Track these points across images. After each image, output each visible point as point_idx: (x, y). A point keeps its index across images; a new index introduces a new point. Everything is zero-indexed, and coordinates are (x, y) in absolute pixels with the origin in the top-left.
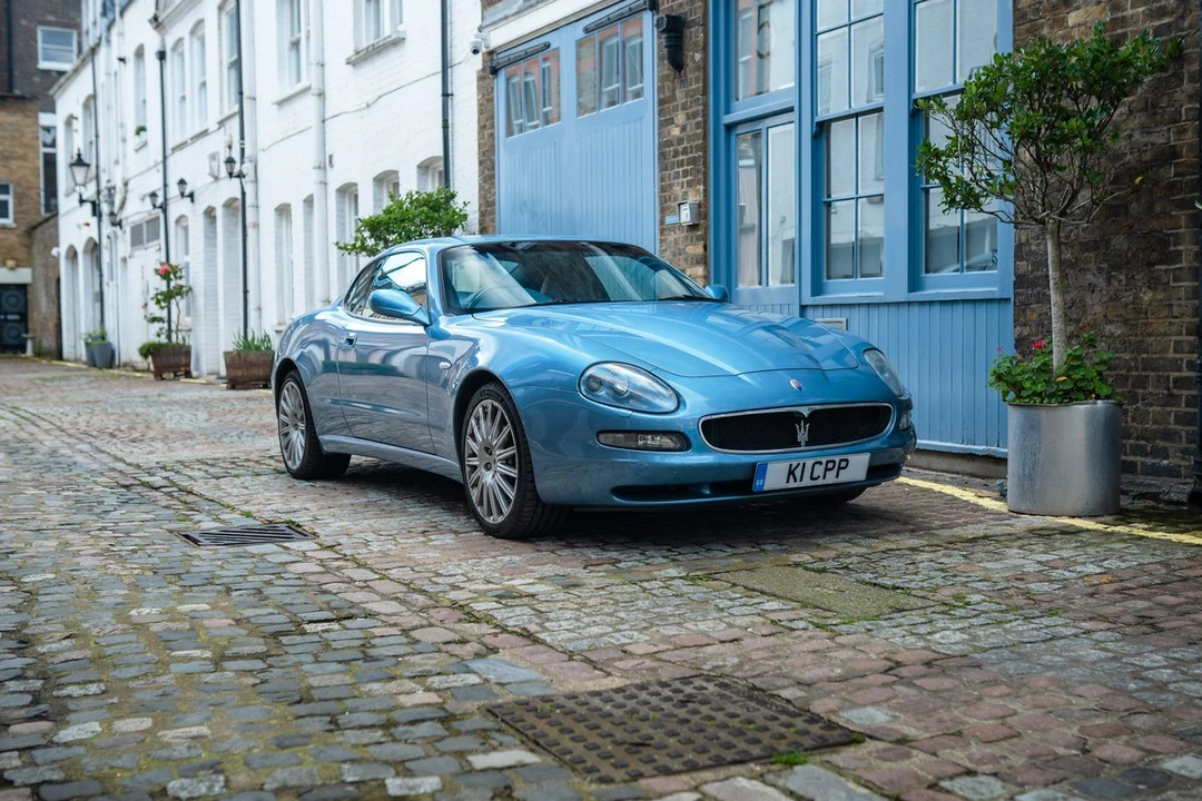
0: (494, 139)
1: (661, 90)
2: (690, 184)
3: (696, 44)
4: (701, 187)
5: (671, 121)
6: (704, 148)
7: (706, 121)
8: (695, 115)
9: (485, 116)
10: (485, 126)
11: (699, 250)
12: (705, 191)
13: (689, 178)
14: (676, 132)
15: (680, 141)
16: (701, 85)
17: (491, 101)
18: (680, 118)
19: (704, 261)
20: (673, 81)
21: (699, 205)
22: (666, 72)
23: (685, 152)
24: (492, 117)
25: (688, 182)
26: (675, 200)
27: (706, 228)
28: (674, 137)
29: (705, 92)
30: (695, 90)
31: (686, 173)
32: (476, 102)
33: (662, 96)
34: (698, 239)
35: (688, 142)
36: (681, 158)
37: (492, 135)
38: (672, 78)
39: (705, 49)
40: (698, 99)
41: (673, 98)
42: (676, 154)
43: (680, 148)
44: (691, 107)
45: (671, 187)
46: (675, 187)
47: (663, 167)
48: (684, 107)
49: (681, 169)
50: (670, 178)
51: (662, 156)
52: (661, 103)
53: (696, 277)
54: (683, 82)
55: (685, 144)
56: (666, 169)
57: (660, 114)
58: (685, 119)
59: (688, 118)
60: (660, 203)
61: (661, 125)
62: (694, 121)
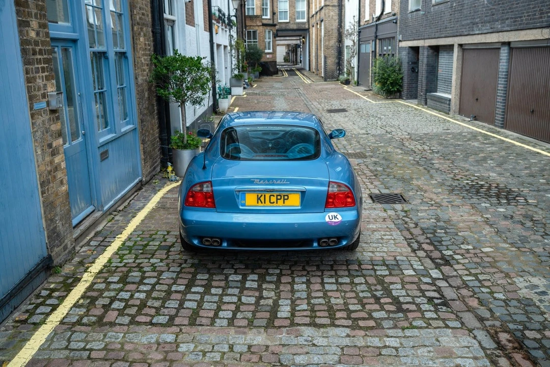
2: (47, 78)
4: (54, 82)
5: (28, 24)
11: (59, 125)
13: (46, 73)
14: (33, 34)
15: (36, 43)
18: (34, 23)
19: (61, 134)
23: (41, 52)
26: (38, 90)
28: (32, 38)
31: (43, 70)
34: (57, 118)
35: (42, 44)
36: (38, 57)
41: (27, 4)
42: (34, 53)
43: (37, 48)
45: (34, 78)
46: (38, 80)
47: (27, 62)
48: (36, 17)
49: (40, 66)
50: (33, 73)
51: (24, 52)
52: (18, 4)
53: (59, 147)
55: (40, 47)
56: (29, 63)
57: (18, 13)
58: (37, 25)
59: (40, 25)
60: (28, 92)
61: (19, 24)
62: (44, 31)
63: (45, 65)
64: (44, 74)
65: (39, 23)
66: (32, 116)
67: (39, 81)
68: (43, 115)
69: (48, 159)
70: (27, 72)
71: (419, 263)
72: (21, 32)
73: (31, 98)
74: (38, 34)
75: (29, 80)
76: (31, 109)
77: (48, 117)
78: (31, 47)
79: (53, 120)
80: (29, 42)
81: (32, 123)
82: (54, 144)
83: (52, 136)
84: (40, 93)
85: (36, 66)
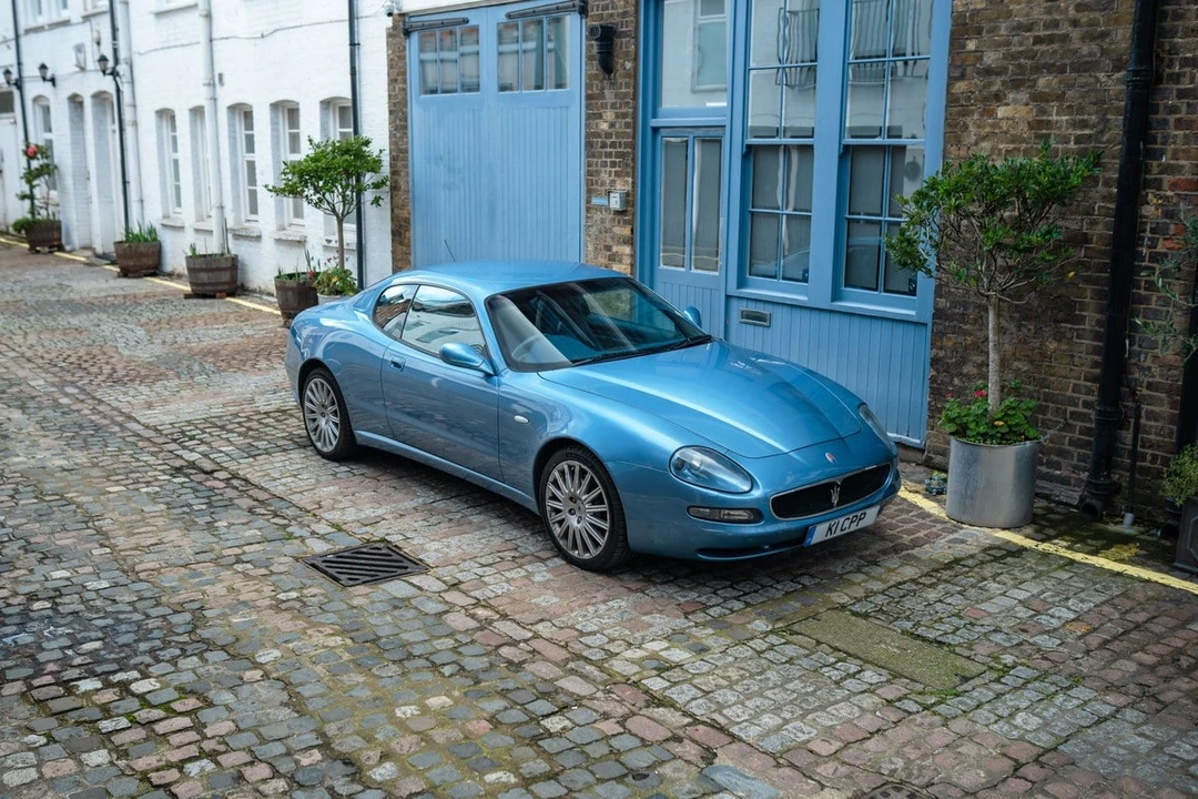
0: (406, 94)
1: (589, 86)
2: (617, 174)
3: (627, 54)
4: (630, 180)
5: (600, 116)
6: (633, 146)
7: (635, 123)
8: (624, 116)
9: (396, 71)
10: (396, 80)
11: (626, 231)
12: (633, 183)
13: (617, 169)
14: (604, 126)
15: (608, 135)
16: (631, 90)
17: (403, 58)
18: (609, 115)
19: (630, 242)
20: (602, 81)
21: (627, 194)
22: (594, 72)
23: (613, 145)
24: (404, 73)
25: (616, 172)
26: (602, 185)
27: (634, 214)
28: (603, 130)
29: (635, 97)
30: (626, 95)
31: (613, 164)
32: (385, 56)
33: (590, 92)
34: (626, 222)
35: (616, 137)
36: (609, 150)
37: (404, 90)
38: (601, 77)
39: (636, 59)
40: (628, 103)
41: (602, 96)
42: (604, 145)
43: (608, 141)
44: (620, 107)
45: (598, 173)
46: (602, 175)
47: (590, 154)
48: (613, 106)
49: (609, 160)
50: (597, 166)
51: (589, 145)
52: (589, 97)
53: (622, 255)
54: (613, 85)
55: (614, 139)
56: (594, 156)
57: (587, 107)
58: (614, 116)
59: (617, 116)
60: (587, 185)
61: (589, 117)
62: (624, 121)
63: (617, 160)
64: (613, 170)
65: (615, 113)
66: (588, 210)
67: (604, 176)
68: (603, 212)
69: (602, 260)
70: (588, 165)
71: (218, 460)
72: (587, 125)
73: (589, 192)
74: (612, 125)
75: (589, 173)
76: (588, 202)
77: (611, 217)
78: (599, 140)
79: (619, 222)
80: (598, 135)
81: (587, 217)
82: (615, 249)
83: (613, 238)
84: (603, 188)
85: (604, 159)
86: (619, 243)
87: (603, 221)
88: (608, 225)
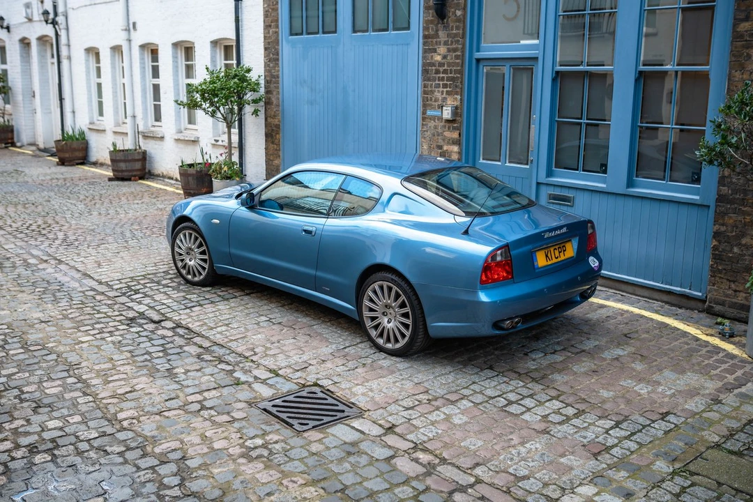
1: (426, 29)
2: (449, 93)
3: (457, 4)
4: (458, 97)
5: (435, 51)
11: (457, 135)
12: (461, 100)
13: (448, 89)
14: (438, 58)
15: (441, 64)
16: (461, 31)
18: (441, 50)
19: (458, 142)
20: (437, 25)
21: (455, 108)
22: (430, 18)
23: (445, 72)
25: (447, 91)
26: (435, 101)
27: (461, 122)
28: (437, 61)
29: (463, 37)
31: (445, 86)
33: (427, 33)
34: (456, 129)
35: (448, 67)
36: (441, 75)
38: (435, 23)
39: (465, 9)
41: (437, 36)
42: (437, 72)
43: (441, 69)
45: (433, 92)
46: (436, 94)
47: (427, 79)
48: (446, 43)
49: (441, 83)
50: (431, 88)
51: (425, 71)
52: (425, 37)
53: (451, 152)
54: (446, 27)
55: (446, 67)
56: (429, 80)
57: (424, 44)
58: (446, 50)
59: (449, 50)
60: (423, 101)
61: (425, 51)
62: (454, 54)
63: (449, 83)
64: (445, 90)
65: (448, 48)
66: (424, 119)
67: (438, 94)
68: (436, 121)
70: (425, 86)
72: (424, 58)
73: (425, 106)
74: (445, 57)
75: (425, 92)
76: (424, 113)
77: (442, 124)
78: (434, 68)
79: (449, 128)
80: (433, 64)
81: (423, 124)
82: (445, 148)
83: (444, 140)
84: (436, 104)
85: (437, 82)
86: (448, 143)
87: (436, 127)
88: (440, 131)
